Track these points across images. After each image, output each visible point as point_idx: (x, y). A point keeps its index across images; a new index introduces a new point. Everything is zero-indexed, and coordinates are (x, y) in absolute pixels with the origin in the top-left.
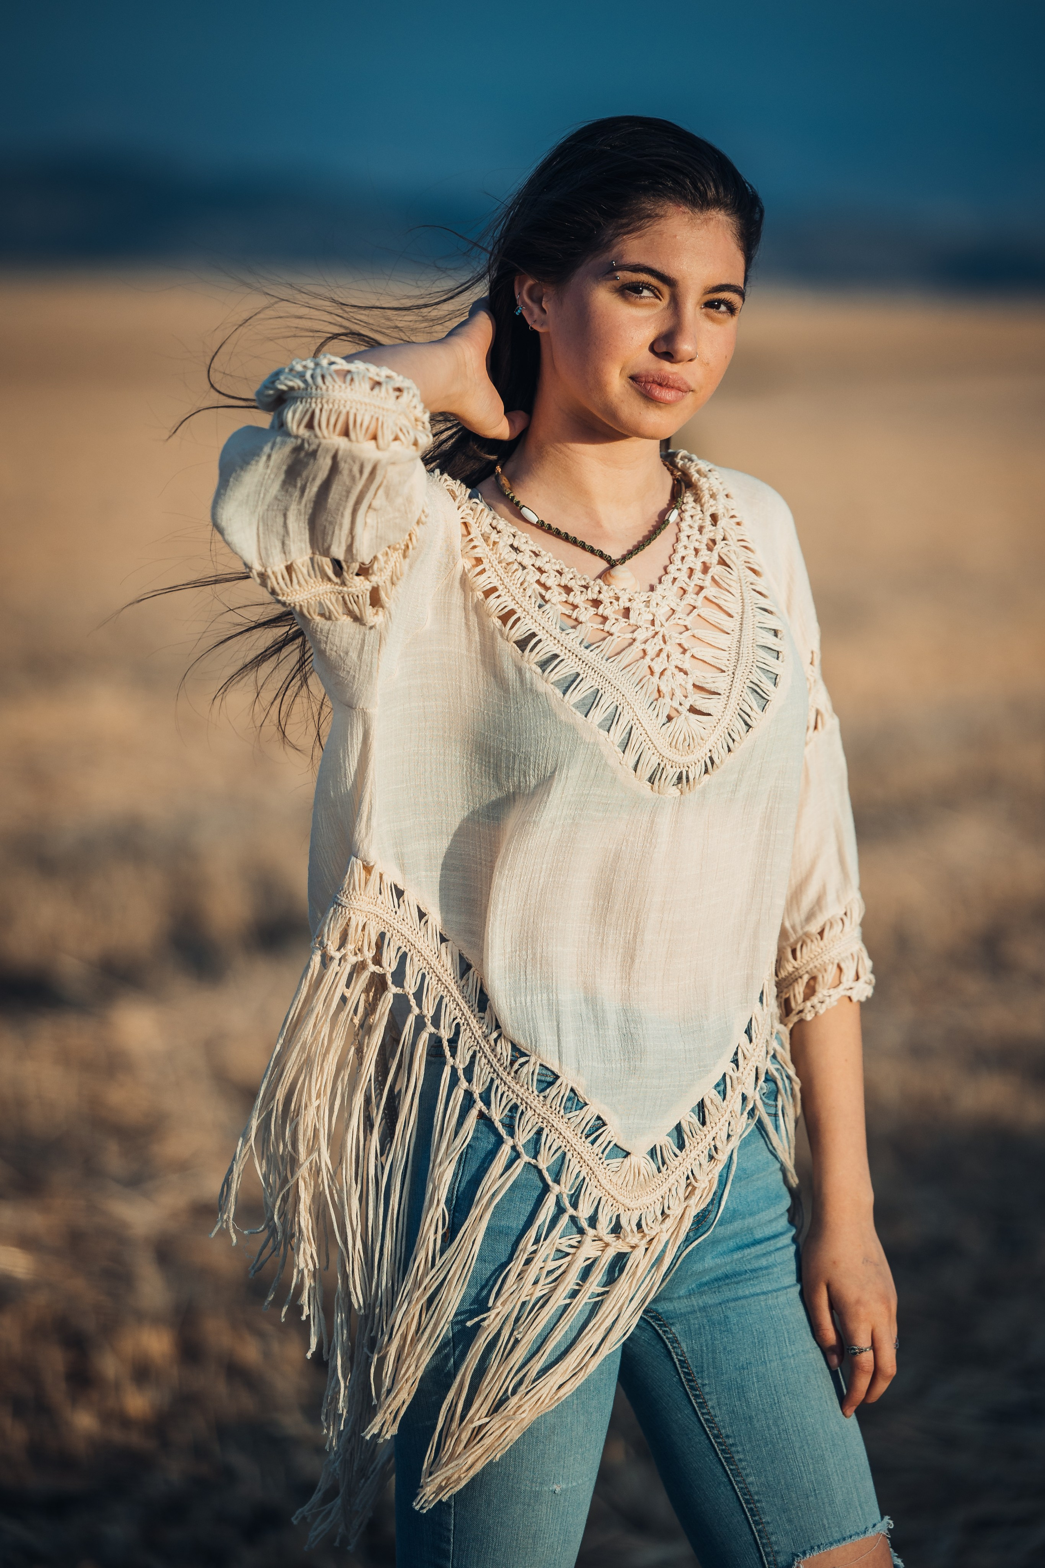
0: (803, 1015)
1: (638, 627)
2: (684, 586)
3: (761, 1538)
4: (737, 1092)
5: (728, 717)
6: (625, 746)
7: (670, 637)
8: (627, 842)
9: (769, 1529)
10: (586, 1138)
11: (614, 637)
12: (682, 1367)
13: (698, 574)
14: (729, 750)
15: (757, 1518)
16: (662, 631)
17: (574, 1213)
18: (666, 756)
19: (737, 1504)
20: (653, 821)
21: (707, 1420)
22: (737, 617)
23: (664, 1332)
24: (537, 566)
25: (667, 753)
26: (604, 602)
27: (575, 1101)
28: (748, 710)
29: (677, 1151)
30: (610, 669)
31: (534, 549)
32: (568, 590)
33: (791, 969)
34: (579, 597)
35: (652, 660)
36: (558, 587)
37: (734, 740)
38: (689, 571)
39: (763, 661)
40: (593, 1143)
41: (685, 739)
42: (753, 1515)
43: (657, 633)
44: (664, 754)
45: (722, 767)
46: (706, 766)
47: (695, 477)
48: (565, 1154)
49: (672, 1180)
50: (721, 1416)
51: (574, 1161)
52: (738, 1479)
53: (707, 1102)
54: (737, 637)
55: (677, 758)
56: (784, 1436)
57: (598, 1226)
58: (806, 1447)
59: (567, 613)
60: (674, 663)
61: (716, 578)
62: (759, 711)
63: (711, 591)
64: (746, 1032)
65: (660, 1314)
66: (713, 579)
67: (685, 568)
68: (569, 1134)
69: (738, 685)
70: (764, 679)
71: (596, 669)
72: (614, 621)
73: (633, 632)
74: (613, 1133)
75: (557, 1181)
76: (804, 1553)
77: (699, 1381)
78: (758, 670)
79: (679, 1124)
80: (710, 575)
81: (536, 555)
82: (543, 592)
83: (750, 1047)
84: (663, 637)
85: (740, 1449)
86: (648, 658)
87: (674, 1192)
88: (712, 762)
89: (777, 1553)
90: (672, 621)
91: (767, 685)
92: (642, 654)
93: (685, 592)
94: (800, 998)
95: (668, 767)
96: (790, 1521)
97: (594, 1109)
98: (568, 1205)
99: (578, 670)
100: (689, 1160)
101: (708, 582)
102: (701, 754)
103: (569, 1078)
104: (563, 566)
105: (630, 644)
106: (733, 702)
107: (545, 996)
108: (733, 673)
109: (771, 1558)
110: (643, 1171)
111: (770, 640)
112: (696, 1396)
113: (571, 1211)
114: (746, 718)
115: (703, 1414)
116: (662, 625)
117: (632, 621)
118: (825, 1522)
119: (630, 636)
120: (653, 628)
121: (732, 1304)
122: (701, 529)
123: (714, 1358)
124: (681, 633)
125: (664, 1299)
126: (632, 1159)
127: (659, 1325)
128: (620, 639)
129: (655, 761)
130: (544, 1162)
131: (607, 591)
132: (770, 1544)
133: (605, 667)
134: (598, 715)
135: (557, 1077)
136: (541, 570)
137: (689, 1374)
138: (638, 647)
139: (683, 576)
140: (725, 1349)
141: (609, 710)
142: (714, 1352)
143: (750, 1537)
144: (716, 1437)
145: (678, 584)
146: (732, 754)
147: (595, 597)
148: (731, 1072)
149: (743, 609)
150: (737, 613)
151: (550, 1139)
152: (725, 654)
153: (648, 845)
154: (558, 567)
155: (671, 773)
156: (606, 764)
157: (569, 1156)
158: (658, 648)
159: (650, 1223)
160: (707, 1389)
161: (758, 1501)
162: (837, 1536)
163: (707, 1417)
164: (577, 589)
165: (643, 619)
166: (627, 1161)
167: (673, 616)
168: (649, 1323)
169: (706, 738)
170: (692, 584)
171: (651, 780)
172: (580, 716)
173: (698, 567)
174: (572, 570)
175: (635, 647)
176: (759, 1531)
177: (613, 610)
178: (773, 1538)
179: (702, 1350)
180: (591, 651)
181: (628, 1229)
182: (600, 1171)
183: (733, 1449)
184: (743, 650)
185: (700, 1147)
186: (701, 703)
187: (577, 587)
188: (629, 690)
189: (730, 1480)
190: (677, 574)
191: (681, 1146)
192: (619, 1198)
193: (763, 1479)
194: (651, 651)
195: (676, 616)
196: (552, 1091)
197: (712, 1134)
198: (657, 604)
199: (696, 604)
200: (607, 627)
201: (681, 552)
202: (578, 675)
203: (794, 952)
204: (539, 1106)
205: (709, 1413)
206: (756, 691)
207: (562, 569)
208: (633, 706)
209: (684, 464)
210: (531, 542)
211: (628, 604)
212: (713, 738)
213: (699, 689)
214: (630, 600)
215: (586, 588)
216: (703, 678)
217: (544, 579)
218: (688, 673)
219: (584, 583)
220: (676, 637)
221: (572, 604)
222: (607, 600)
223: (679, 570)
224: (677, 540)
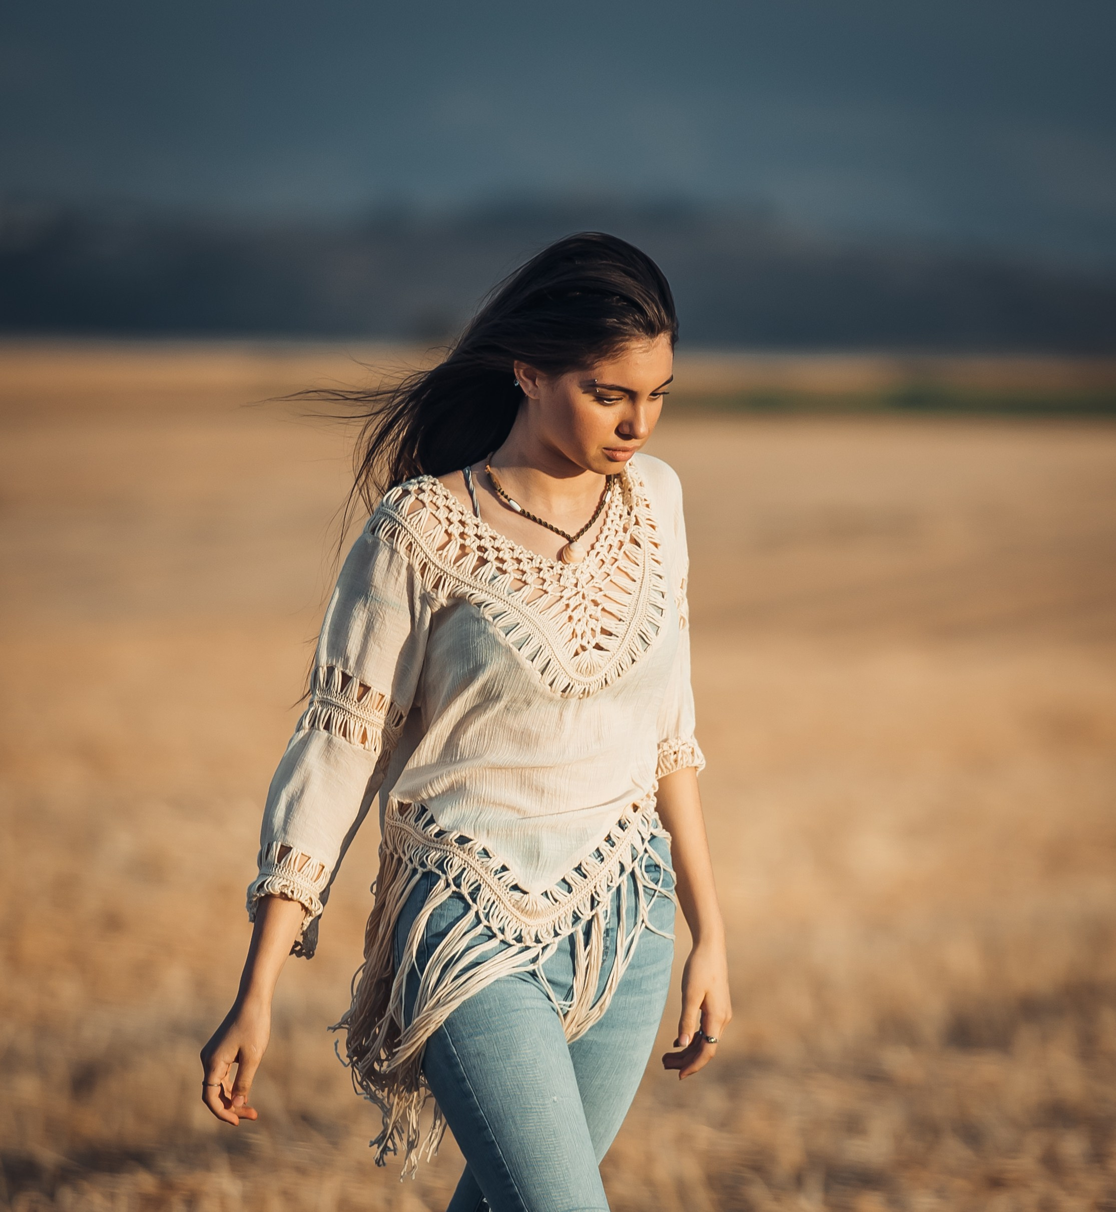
1: (565, 588)
2: (604, 559)
5: (620, 654)
6: (544, 671)
7: (588, 595)
8: (545, 726)
11: (549, 594)
13: (615, 549)
14: (619, 675)
16: (582, 591)
17: (488, 924)
18: (574, 678)
22: (639, 582)
24: (495, 547)
25: (575, 676)
26: (544, 569)
28: (635, 649)
30: (541, 619)
31: (492, 534)
32: (519, 561)
34: (526, 566)
35: (572, 610)
36: (511, 560)
37: (622, 669)
38: (609, 547)
39: (651, 616)
41: (587, 667)
43: (578, 593)
44: (572, 677)
45: (613, 686)
46: (602, 685)
48: (479, 885)
49: (561, 911)
51: (486, 890)
53: (584, 865)
54: (636, 596)
55: (582, 678)
57: (506, 933)
59: (518, 578)
60: (588, 613)
61: (627, 552)
62: (643, 651)
63: (623, 562)
66: (625, 552)
67: (606, 545)
69: (631, 631)
70: (650, 630)
71: (531, 620)
72: (550, 583)
73: (562, 592)
75: (475, 902)
78: (647, 622)
79: (564, 879)
80: (622, 550)
81: (494, 539)
82: (500, 565)
84: (583, 595)
86: (570, 610)
88: (606, 682)
90: (591, 584)
91: (651, 633)
92: (565, 607)
93: (603, 563)
95: (576, 685)
98: (483, 918)
99: (519, 621)
100: (575, 900)
101: (621, 556)
102: (599, 676)
104: (514, 545)
105: (559, 600)
106: (625, 643)
108: (630, 623)
111: (659, 600)
113: (485, 922)
114: (633, 655)
116: (583, 587)
117: (561, 583)
119: (559, 594)
120: (576, 589)
122: (620, 516)
124: (596, 593)
126: (529, 896)
128: (552, 596)
130: (466, 890)
131: (546, 562)
133: (537, 617)
134: (527, 651)
136: (498, 550)
138: (564, 601)
139: (604, 551)
141: (535, 647)
145: (599, 557)
146: (620, 678)
147: (538, 566)
149: (643, 575)
150: (639, 578)
152: (625, 609)
153: (559, 730)
154: (510, 546)
155: (578, 689)
157: (482, 886)
158: (578, 603)
164: (525, 560)
165: (570, 582)
167: (592, 581)
169: (603, 666)
170: (609, 557)
171: (563, 692)
173: (616, 544)
174: (520, 547)
175: (562, 602)
177: (550, 575)
180: (530, 606)
182: (505, 899)
184: (640, 606)
185: (584, 892)
186: (603, 640)
187: (525, 559)
188: (552, 634)
190: (600, 549)
194: (573, 605)
195: (595, 580)
198: (582, 572)
199: (610, 573)
200: (545, 587)
201: (606, 532)
202: (518, 623)
204: (461, 853)
206: (643, 637)
207: (513, 547)
208: (552, 646)
210: (489, 530)
211: (560, 572)
212: (608, 666)
213: (604, 631)
214: (561, 569)
215: (532, 560)
216: (608, 625)
217: (501, 555)
218: (597, 620)
219: (530, 557)
220: (592, 595)
221: (522, 571)
222: (545, 569)
223: (602, 546)
224: (605, 523)
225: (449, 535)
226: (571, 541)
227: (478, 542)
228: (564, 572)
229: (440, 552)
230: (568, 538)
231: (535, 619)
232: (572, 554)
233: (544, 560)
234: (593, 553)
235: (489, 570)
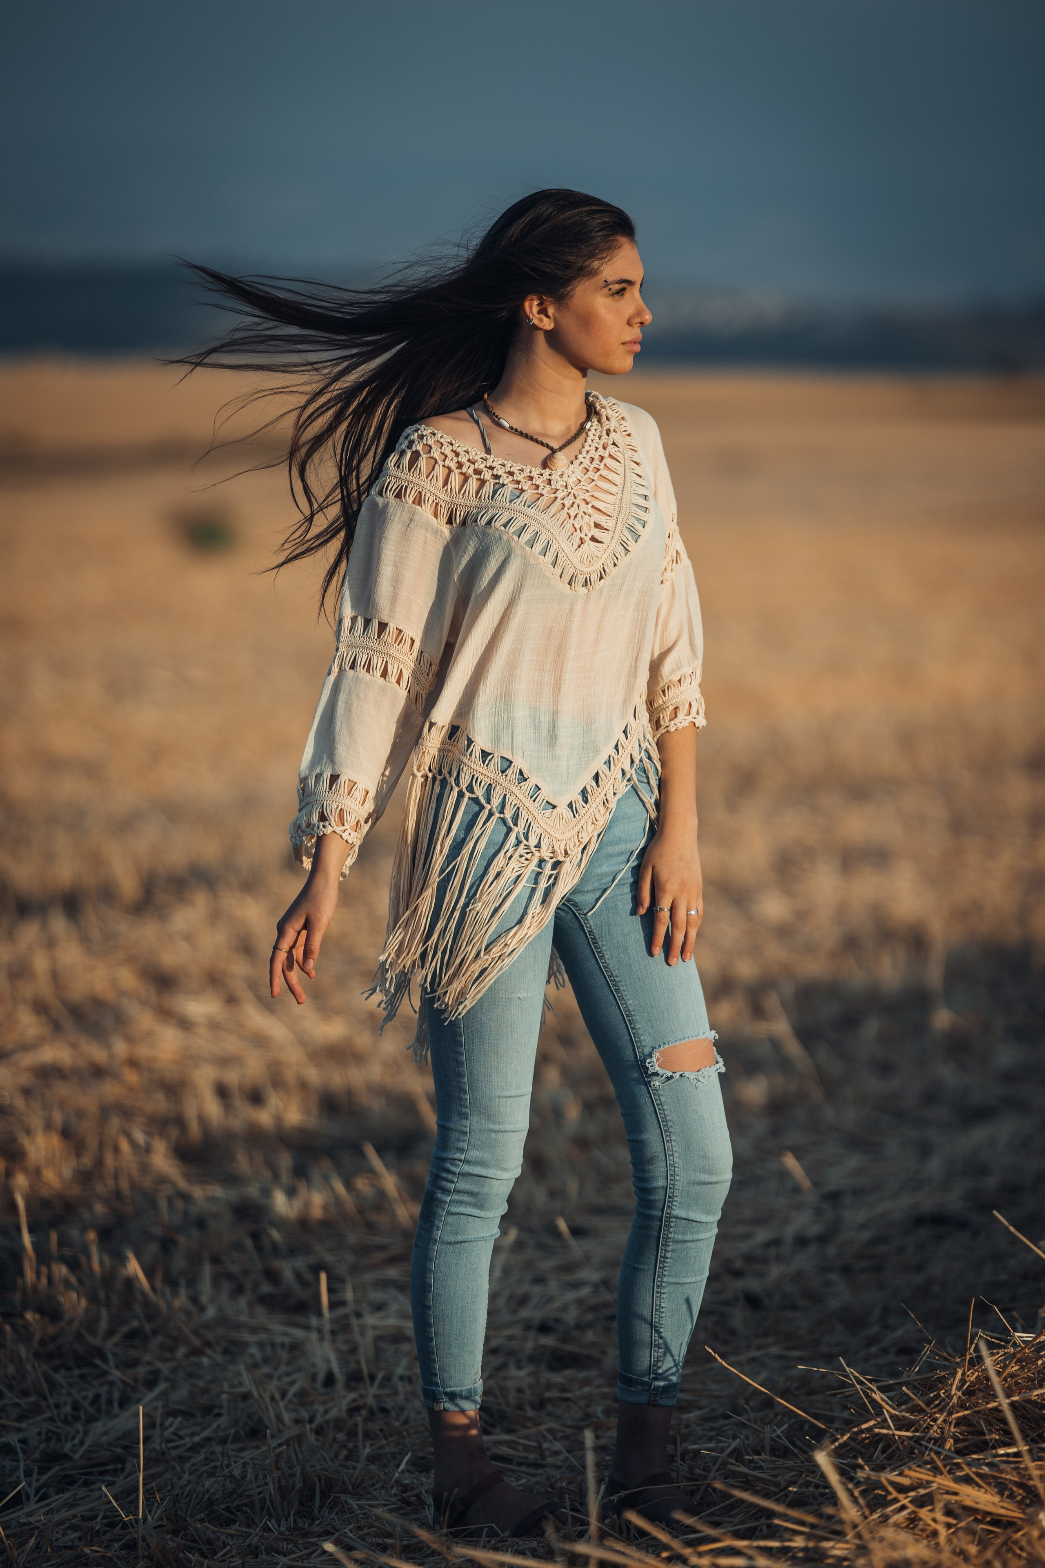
0: (669, 728)
1: (558, 490)
2: (587, 467)
3: (635, 1037)
4: (618, 767)
5: (614, 544)
6: (554, 564)
7: (579, 496)
9: (640, 1032)
10: (531, 798)
11: (545, 497)
12: (590, 935)
13: (596, 461)
14: (615, 565)
15: (633, 1026)
16: (573, 492)
17: (527, 843)
18: (578, 568)
19: (621, 1017)
20: (572, 608)
21: (604, 967)
22: (621, 487)
23: (580, 914)
25: (579, 566)
27: (522, 777)
28: (626, 540)
29: (584, 805)
30: (544, 518)
32: (512, 474)
33: (661, 702)
34: (519, 476)
35: (569, 509)
36: (505, 474)
37: (618, 559)
38: (591, 459)
39: (636, 513)
40: (534, 801)
41: (587, 558)
42: (631, 1024)
43: (570, 494)
44: (576, 567)
45: (612, 575)
46: (601, 574)
47: (599, 408)
48: (518, 808)
49: (583, 821)
50: (613, 964)
51: (524, 812)
52: (622, 1002)
53: (601, 773)
54: (620, 498)
55: (584, 569)
56: (650, 976)
57: (542, 851)
58: (663, 983)
59: (515, 488)
60: (582, 510)
61: (608, 465)
62: (634, 542)
63: (604, 473)
64: (624, 732)
65: (576, 903)
66: (605, 465)
67: (588, 457)
68: (521, 796)
69: (620, 525)
70: (636, 523)
71: (536, 520)
72: (543, 487)
73: (555, 493)
74: (546, 793)
75: (516, 824)
76: (660, 1046)
77: (600, 943)
78: (632, 518)
79: (585, 788)
80: (603, 462)
83: (626, 742)
84: (574, 495)
85: (623, 984)
86: (566, 508)
87: (584, 828)
88: (605, 571)
89: (644, 1046)
90: (578, 487)
91: (639, 527)
92: (562, 506)
93: (588, 470)
94: (667, 719)
95: (579, 575)
96: (652, 1027)
97: (532, 782)
98: (523, 838)
99: (526, 522)
100: (592, 809)
101: (602, 467)
102: (597, 566)
103: (519, 763)
105: (554, 501)
106: (617, 535)
107: (506, 715)
108: (617, 518)
109: (640, 1050)
110: (565, 816)
111: (641, 502)
112: (598, 952)
113: (525, 842)
114: (625, 545)
115: (602, 963)
116: (573, 490)
117: (553, 487)
118: (673, 1028)
119: (553, 495)
120: (567, 491)
121: (620, 897)
122: (600, 438)
123: (609, 929)
124: (585, 494)
125: (579, 892)
126: (558, 809)
127: (576, 910)
128: (548, 498)
129: (572, 571)
130: (508, 814)
131: (535, 471)
132: (640, 1041)
133: (540, 517)
134: (538, 547)
135: (511, 762)
137: (594, 939)
138: (559, 502)
139: (587, 462)
140: (615, 924)
141: (544, 544)
142: (609, 925)
143: (628, 1037)
144: (610, 976)
145: (584, 466)
146: (617, 567)
147: (529, 474)
148: (614, 755)
149: (625, 482)
150: (621, 484)
151: (510, 799)
152: (612, 507)
154: (500, 462)
155: (581, 579)
156: (544, 575)
157: (521, 809)
158: (571, 502)
159: (571, 847)
160: (605, 948)
161: (634, 1015)
162: (680, 1037)
163: (605, 964)
164: (517, 472)
165: (560, 485)
166: (555, 811)
167: (579, 484)
168: (570, 909)
169: (600, 556)
170: (592, 467)
171: (570, 583)
172: (528, 549)
173: (597, 457)
176: (634, 1034)
177: (541, 481)
178: (642, 1038)
179: (602, 925)
180: (532, 509)
181: (559, 852)
182: (539, 818)
183: (620, 984)
184: (624, 505)
185: (598, 800)
186: (598, 534)
188: (555, 530)
189: (617, 1003)
190: (583, 460)
191: (586, 801)
192: (552, 834)
193: (637, 1002)
194: (568, 503)
195: (582, 484)
196: (510, 771)
197: (604, 793)
198: (569, 477)
199: (594, 479)
200: (540, 492)
201: (587, 448)
202: (526, 524)
203: (664, 691)
204: (503, 782)
205: (606, 962)
206: (632, 530)
208: (558, 539)
209: (593, 401)
211: (549, 477)
212: (604, 557)
213: (597, 526)
214: (550, 475)
215: (522, 471)
216: (599, 520)
217: (495, 472)
218: (590, 516)
219: (520, 468)
220: (582, 495)
221: (517, 481)
222: (536, 476)
223: (584, 458)
224: (586, 441)
225: (449, 468)
226: (554, 451)
227: (472, 467)
228: (553, 476)
229: (445, 488)
230: (551, 449)
231: (539, 518)
232: (555, 461)
233: (533, 469)
234: (578, 462)
235: (488, 489)
